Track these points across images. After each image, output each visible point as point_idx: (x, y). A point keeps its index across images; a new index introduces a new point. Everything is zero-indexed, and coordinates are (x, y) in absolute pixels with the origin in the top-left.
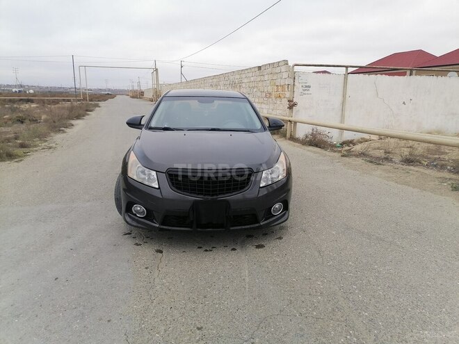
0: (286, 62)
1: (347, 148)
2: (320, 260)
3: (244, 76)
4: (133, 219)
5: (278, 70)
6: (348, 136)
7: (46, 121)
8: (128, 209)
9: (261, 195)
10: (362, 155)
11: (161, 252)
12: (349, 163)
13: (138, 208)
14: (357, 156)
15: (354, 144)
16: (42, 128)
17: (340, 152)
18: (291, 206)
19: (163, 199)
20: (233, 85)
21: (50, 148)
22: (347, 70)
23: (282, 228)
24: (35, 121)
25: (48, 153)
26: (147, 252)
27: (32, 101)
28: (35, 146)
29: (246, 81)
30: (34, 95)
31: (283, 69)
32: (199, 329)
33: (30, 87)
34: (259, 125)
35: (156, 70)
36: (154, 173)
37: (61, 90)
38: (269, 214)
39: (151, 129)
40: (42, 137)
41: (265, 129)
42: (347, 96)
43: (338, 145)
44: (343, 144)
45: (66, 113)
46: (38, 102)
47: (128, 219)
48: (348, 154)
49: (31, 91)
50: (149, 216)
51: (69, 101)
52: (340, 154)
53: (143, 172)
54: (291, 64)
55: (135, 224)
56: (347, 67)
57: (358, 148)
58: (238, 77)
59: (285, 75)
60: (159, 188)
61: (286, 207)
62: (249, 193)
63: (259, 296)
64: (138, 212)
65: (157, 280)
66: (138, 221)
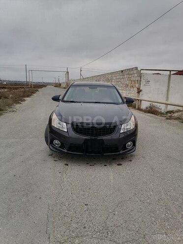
0: (136, 68)
1: (170, 115)
2: (152, 173)
3: (113, 76)
4: (54, 147)
5: (132, 72)
6: (170, 108)
7: (12, 98)
8: (51, 142)
9: (121, 137)
10: (178, 118)
11: (67, 165)
12: (170, 123)
13: (56, 142)
14: (175, 119)
15: (174, 113)
16: (10, 101)
17: (166, 117)
18: (137, 144)
19: (69, 137)
20: (108, 80)
21: (13, 111)
22: (170, 73)
23: (132, 156)
24: (6, 98)
25: (12, 114)
26: (60, 165)
27: (5, 88)
28: (6, 110)
29: (114, 78)
30: (6, 85)
31: (135, 72)
32: (86, 205)
33: (4, 81)
34: (120, 101)
35: (68, 72)
36: (65, 124)
37: (20, 83)
38: (125, 148)
39: (64, 101)
40: (10, 106)
41: (124, 103)
42: (170, 87)
43: (165, 113)
44: (167, 112)
45: (22, 94)
46: (8, 88)
47: (51, 147)
48: (170, 118)
49: (5, 83)
50: (62, 146)
51: (23, 88)
52: (165, 118)
53: (59, 123)
54: (139, 69)
55: (54, 150)
56: (170, 71)
57: (176, 115)
58: (110, 76)
59: (136, 75)
60: (67, 132)
61: (134, 144)
62: (114, 136)
63: (118, 190)
64: (56, 144)
65: (65, 179)
66: (56, 149)
